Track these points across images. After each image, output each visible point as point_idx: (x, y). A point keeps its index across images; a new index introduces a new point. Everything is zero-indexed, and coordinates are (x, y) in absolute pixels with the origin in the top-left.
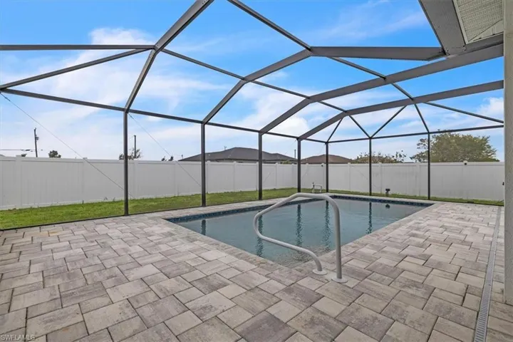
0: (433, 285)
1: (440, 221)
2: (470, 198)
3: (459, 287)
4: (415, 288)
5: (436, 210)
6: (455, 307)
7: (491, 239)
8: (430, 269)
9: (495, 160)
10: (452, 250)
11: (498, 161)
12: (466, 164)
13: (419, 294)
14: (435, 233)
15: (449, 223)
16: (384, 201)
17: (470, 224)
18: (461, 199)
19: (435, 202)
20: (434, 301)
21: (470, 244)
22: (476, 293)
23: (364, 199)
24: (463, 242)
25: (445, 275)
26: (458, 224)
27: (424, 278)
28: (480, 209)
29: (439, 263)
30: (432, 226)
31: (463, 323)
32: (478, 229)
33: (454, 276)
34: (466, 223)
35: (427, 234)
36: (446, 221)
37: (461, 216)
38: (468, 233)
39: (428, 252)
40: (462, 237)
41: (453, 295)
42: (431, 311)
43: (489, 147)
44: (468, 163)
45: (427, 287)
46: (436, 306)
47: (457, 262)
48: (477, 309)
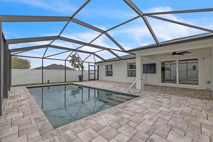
16: (47, 86)
23: (39, 87)
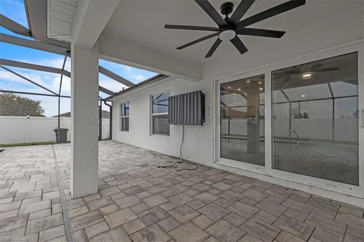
0: (27, 212)
1: (16, 162)
2: (32, 142)
3: (46, 203)
4: (12, 223)
5: (8, 155)
6: (47, 218)
7: (54, 165)
8: (20, 202)
9: (43, 116)
10: (32, 180)
11: (45, 116)
12: (29, 118)
13: (18, 225)
14: (14, 172)
15: (22, 162)
17: (39, 159)
18: (25, 143)
19: (4, 148)
20: (32, 223)
21: (43, 172)
22: (57, 201)
24: (38, 172)
25: (33, 200)
26: (30, 161)
27: (17, 211)
28: (42, 148)
29: (26, 194)
30: (10, 167)
31: (56, 225)
32: (44, 161)
33: (40, 198)
34: (36, 159)
35: (7, 175)
36: (20, 161)
37: (30, 155)
38: (40, 165)
39: (13, 189)
40: (37, 170)
41: (44, 211)
42: (32, 231)
43: (40, 107)
44: (31, 117)
45: (23, 216)
46: (35, 226)
47: (39, 188)
48: (61, 211)
